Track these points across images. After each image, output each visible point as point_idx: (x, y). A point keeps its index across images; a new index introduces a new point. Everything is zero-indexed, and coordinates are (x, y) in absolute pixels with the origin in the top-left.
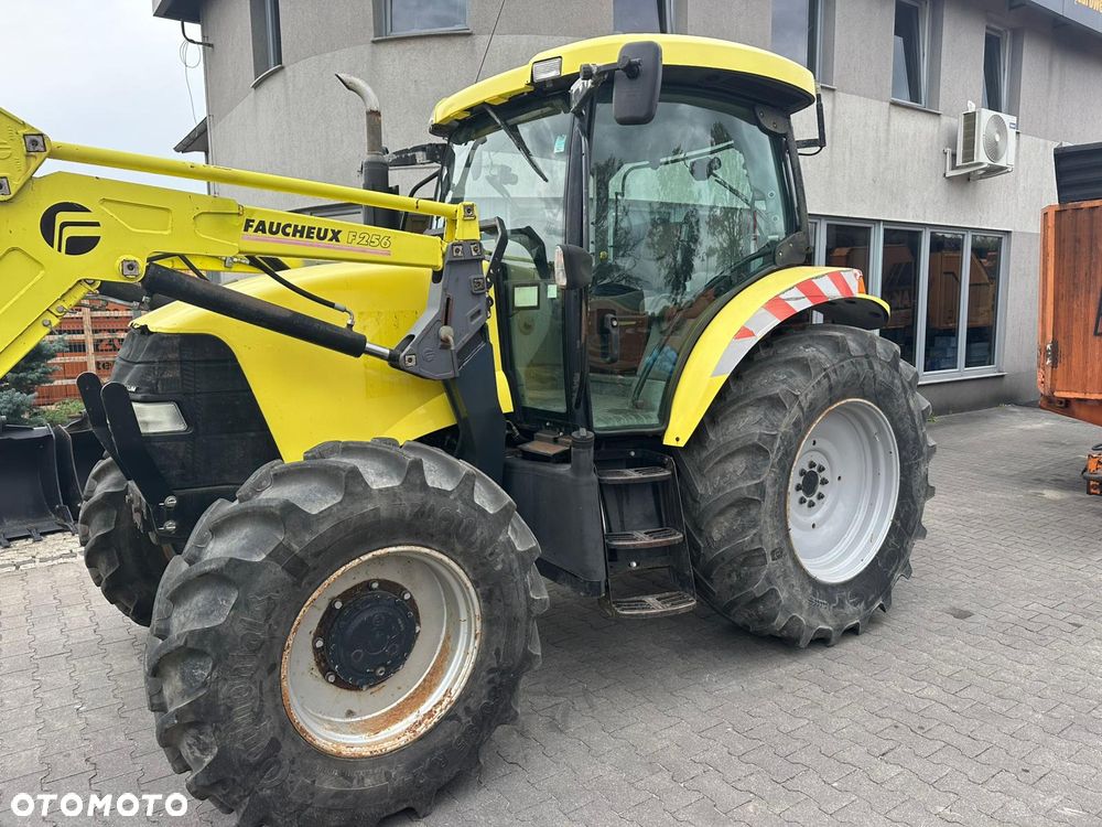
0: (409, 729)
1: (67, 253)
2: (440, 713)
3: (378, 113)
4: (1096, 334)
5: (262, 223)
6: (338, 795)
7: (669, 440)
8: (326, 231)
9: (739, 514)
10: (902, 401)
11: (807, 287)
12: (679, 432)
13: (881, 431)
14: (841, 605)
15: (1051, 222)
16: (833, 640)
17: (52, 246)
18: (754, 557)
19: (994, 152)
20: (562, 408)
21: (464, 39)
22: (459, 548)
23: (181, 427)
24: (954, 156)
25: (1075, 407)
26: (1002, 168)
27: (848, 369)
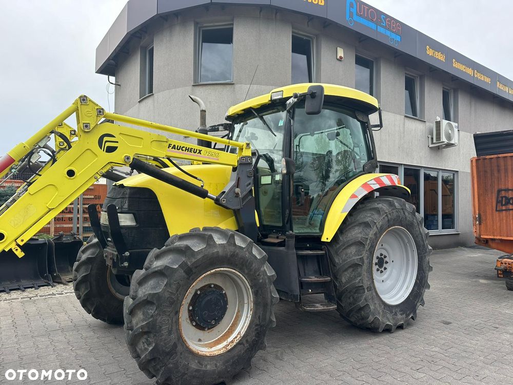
0: (224, 347)
1: (106, 152)
2: (236, 342)
3: (205, 111)
4: (496, 210)
5: (174, 146)
6: (197, 371)
7: (324, 239)
8: (197, 150)
9: (353, 270)
10: (417, 229)
11: (378, 180)
12: (328, 235)
13: (409, 242)
14: (396, 314)
15: (474, 164)
16: (393, 330)
17: (101, 149)
18: (359, 289)
19: (449, 137)
20: (281, 225)
21: (231, 86)
22: (246, 271)
23: (134, 224)
24: (432, 139)
25: (490, 242)
26: (453, 144)
27: (395, 214)
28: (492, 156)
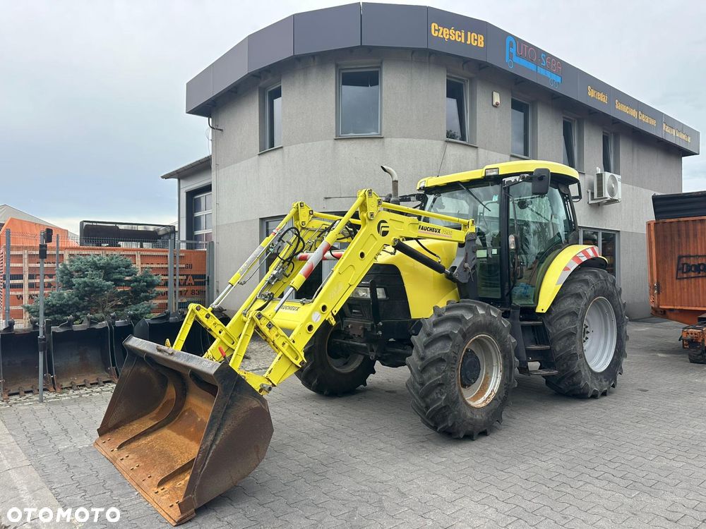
0: (483, 402)
1: (382, 235)
2: (492, 398)
3: (397, 181)
4: (677, 278)
6: (472, 419)
7: (538, 310)
8: (437, 229)
9: (568, 339)
10: (617, 299)
11: (584, 252)
12: (543, 305)
13: (609, 311)
14: (601, 381)
15: (652, 228)
16: (599, 396)
17: (379, 233)
18: (573, 356)
19: (612, 192)
20: (499, 296)
21: (380, 140)
22: (498, 338)
23: (385, 297)
24: (592, 194)
25: (668, 313)
26: (616, 200)
27: (600, 285)
28: (672, 220)
